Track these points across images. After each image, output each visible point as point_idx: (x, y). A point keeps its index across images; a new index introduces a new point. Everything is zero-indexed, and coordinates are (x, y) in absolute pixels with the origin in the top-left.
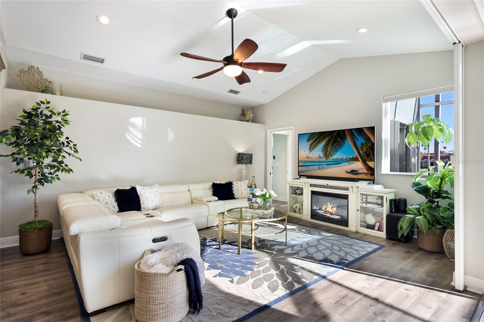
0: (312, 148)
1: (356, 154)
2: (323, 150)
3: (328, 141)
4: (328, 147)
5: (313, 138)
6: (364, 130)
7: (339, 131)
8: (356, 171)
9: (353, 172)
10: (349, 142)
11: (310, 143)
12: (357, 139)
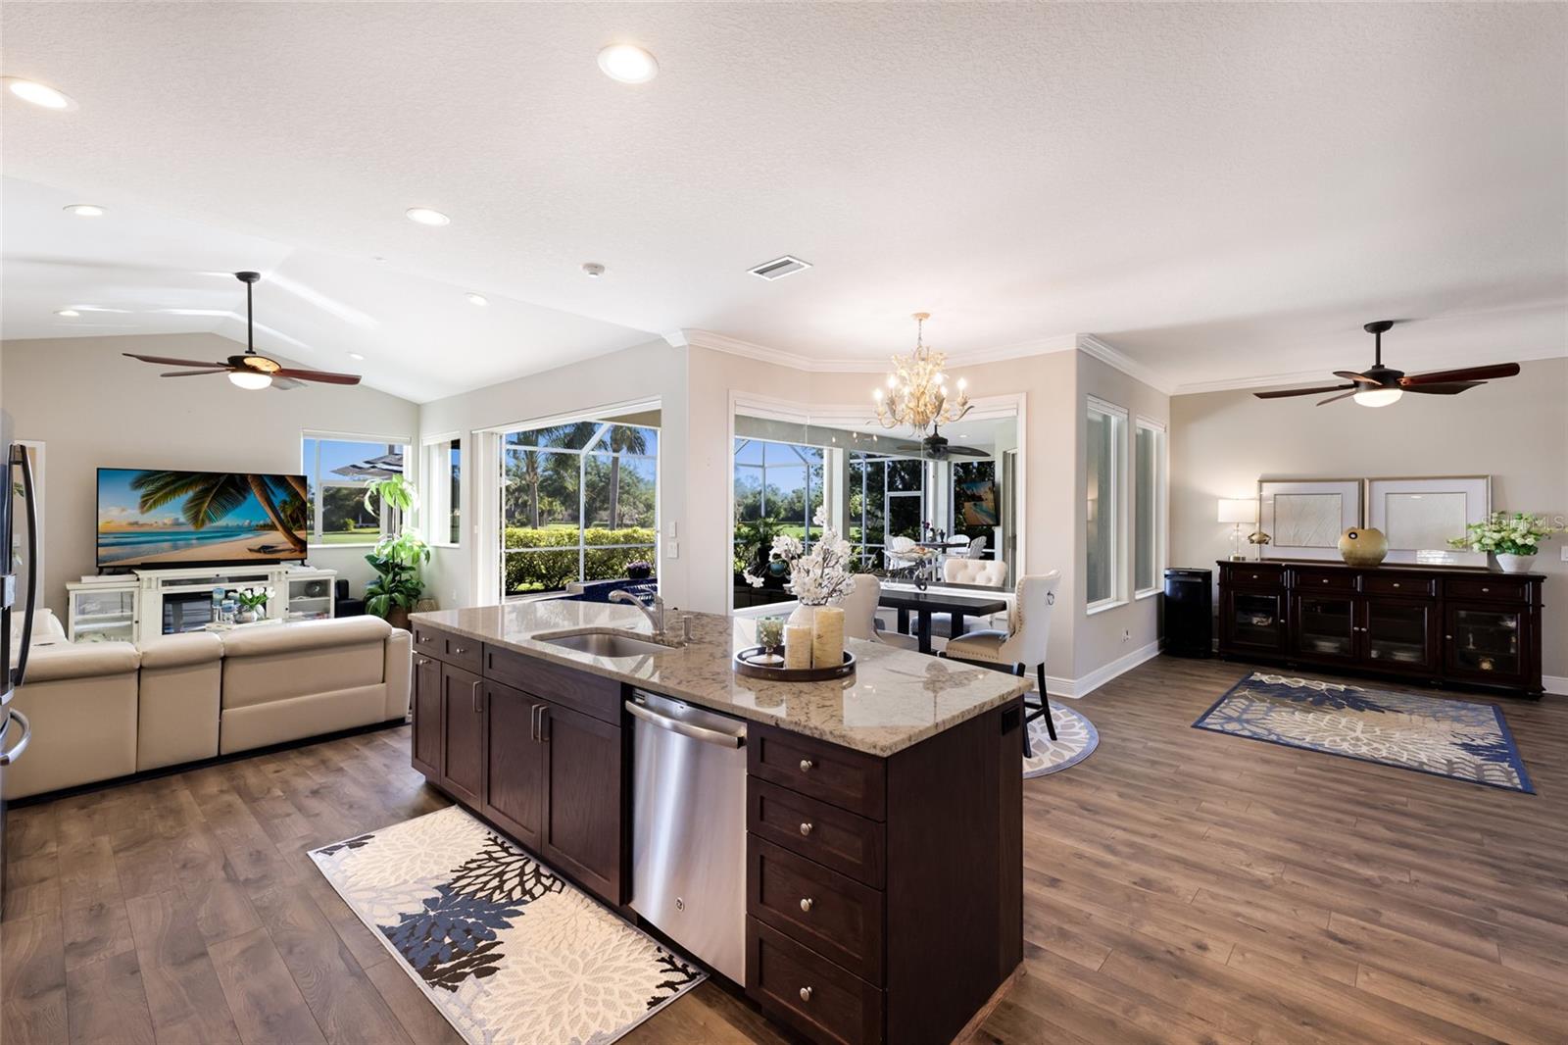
0: (146, 504)
1: (271, 518)
2: (186, 510)
3: (202, 491)
4: (203, 502)
5: (153, 482)
6: (288, 479)
7: (231, 476)
8: (272, 547)
9: (265, 549)
10: (255, 497)
11: (142, 491)
12: (273, 493)
